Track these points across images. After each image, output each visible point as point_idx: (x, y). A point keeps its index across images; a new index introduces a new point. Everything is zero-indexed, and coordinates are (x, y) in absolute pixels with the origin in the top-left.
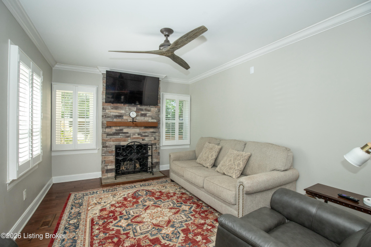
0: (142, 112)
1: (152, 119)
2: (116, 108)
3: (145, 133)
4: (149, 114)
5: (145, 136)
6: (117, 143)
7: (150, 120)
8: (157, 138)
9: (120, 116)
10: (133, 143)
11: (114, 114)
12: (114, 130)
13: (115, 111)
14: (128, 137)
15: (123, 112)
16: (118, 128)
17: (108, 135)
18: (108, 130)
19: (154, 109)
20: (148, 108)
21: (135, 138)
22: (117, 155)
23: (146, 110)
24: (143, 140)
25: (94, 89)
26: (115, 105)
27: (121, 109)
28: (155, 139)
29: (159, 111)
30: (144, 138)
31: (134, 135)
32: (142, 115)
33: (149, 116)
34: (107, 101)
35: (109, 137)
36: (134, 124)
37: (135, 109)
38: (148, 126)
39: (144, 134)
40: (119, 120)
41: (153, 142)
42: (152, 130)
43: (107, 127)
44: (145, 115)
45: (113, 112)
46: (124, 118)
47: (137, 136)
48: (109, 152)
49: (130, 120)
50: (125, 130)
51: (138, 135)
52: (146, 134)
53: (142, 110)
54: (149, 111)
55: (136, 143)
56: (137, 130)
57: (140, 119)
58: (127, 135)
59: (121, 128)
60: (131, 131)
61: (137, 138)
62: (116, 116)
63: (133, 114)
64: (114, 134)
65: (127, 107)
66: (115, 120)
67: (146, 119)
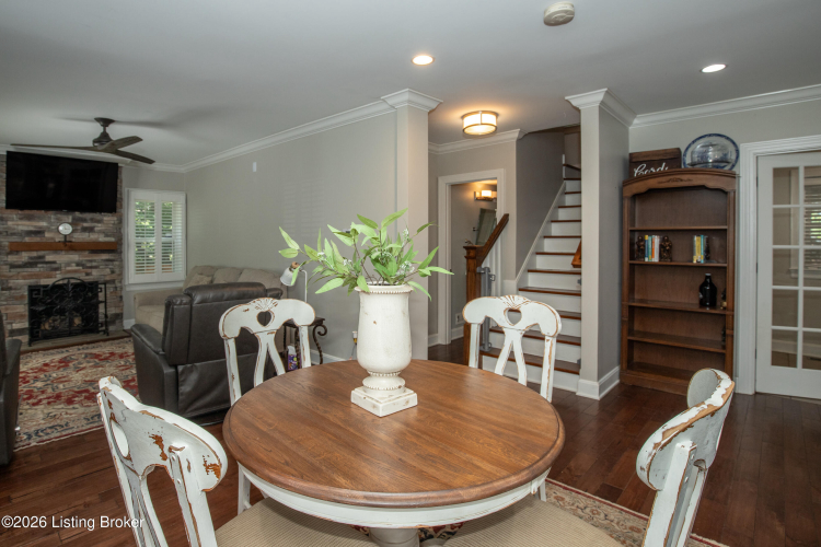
0: (85, 225)
1: (107, 236)
2: (29, 218)
3: (91, 261)
4: (99, 227)
5: (91, 267)
6: (32, 281)
7: (102, 239)
8: (117, 271)
9: (39, 232)
10: (66, 282)
11: (26, 228)
12: (25, 256)
13: (28, 223)
14: (56, 269)
15: (44, 224)
16: (35, 254)
17: (13, 266)
18: (13, 258)
19: (109, 220)
20: (97, 216)
21: (69, 272)
22: (32, 302)
23: (92, 220)
24: (87, 274)
26: (27, 212)
27: (41, 219)
28: (113, 272)
29: (120, 221)
30: (89, 271)
31: (67, 268)
32: (85, 230)
33: (100, 232)
34: (9, 205)
35: (14, 271)
36: (68, 245)
37: (70, 219)
38: (96, 248)
39: (89, 265)
40: (36, 239)
41: (108, 278)
42: (105, 256)
43: (10, 252)
44: (91, 230)
45: (21, 223)
46: (47, 235)
47: (74, 267)
48: (16, 298)
49: (61, 239)
50: (49, 258)
51: (78, 265)
52: (94, 264)
53: (85, 220)
54: (99, 221)
55: (72, 281)
56: (75, 257)
57: (81, 237)
58: (54, 266)
59: (41, 253)
60: (61, 258)
61: (75, 271)
62: (29, 233)
63: (65, 229)
64: (25, 265)
65: (52, 215)
66: (27, 239)
67: (93, 237)
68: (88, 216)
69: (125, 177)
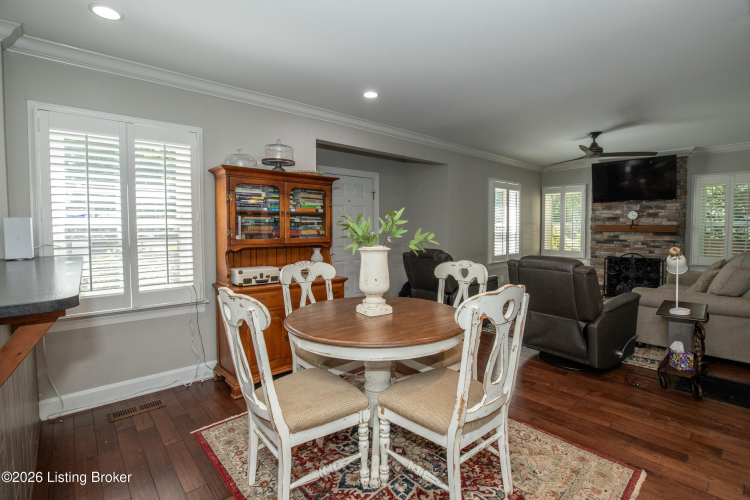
0: (651, 211)
1: (669, 220)
2: (609, 208)
3: (654, 241)
4: (662, 213)
5: (654, 247)
6: (609, 253)
7: (665, 222)
9: (615, 218)
10: (630, 256)
11: (607, 216)
12: (606, 235)
13: (608, 212)
14: (626, 246)
15: (619, 212)
16: (612, 234)
17: (598, 242)
18: (598, 237)
19: (672, 206)
20: (660, 203)
21: (636, 249)
22: (610, 268)
23: (657, 207)
24: (651, 252)
25: (583, 187)
26: (608, 204)
27: (617, 208)
29: (684, 206)
30: (653, 249)
31: (635, 245)
32: (650, 215)
33: (662, 217)
34: (596, 200)
35: (599, 245)
36: (634, 228)
37: (638, 207)
38: (659, 231)
39: (652, 244)
40: (613, 223)
42: (667, 238)
43: (597, 233)
44: (655, 215)
45: (604, 212)
46: (621, 220)
47: (640, 246)
48: (599, 264)
49: (629, 223)
50: (622, 237)
51: (643, 244)
52: (657, 244)
53: (650, 208)
54: (662, 208)
55: (635, 256)
56: (641, 238)
57: (646, 221)
58: (626, 243)
59: (616, 233)
60: (631, 238)
61: (641, 249)
62: (609, 219)
63: (633, 215)
64: (606, 242)
65: (625, 205)
66: (607, 223)
67: (657, 221)
68: (653, 203)
69: (690, 166)
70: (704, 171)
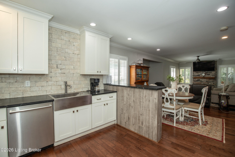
1: (213, 76)
2: (197, 73)
3: (209, 81)
4: (211, 74)
7: (211, 76)
8: (215, 83)
9: (199, 75)
12: (196, 79)
14: (202, 82)
15: (200, 74)
17: (195, 81)
18: (194, 80)
19: (213, 72)
20: (210, 72)
23: (209, 73)
25: (190, 68)
27: (199, 73)
28: (214, 83)
29: (216, 73)
32: (208, 75)
34: (194, 71)
36: (204, 78)
37: (205, 73)
38: (210, 78)
40: (198, 76)
41: (213, 85)
42: (212, 80)
43: (194, 79)
44: (209, 75)
45: (196, 74)
46: (200, 76)
47: (205, 82)
49: (203, 76)
50: (201, 80)
51: (206, 81)
53: (208, 73)
54: (211, 73)
56: (206, 80)
57: (207, 76)
59: (199, 79)
60: (203, 80)
62: (197, 75)
63: (204, 75)
64: (196, 81)
65: (201, 72)
66: (197, 77)
67: (210, 76)
68: (209, 72)
69: (218, 63)
70: (221, 64)
